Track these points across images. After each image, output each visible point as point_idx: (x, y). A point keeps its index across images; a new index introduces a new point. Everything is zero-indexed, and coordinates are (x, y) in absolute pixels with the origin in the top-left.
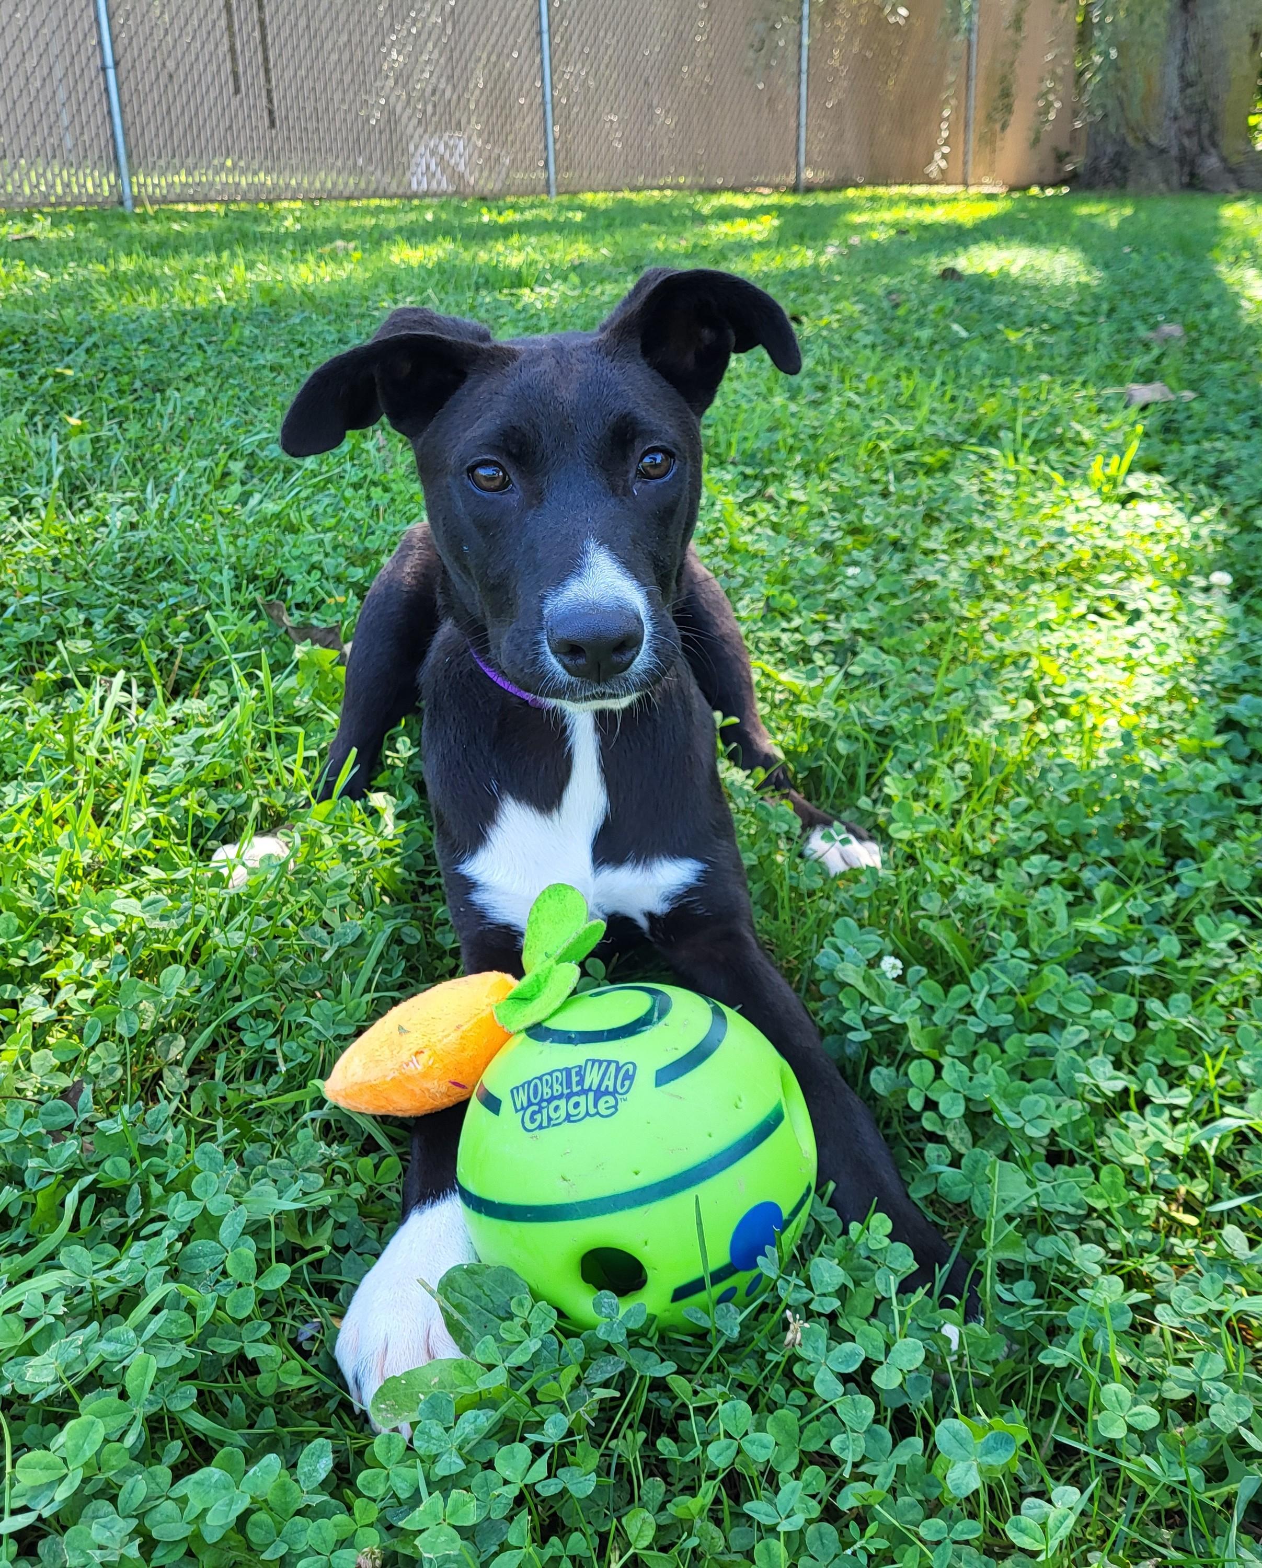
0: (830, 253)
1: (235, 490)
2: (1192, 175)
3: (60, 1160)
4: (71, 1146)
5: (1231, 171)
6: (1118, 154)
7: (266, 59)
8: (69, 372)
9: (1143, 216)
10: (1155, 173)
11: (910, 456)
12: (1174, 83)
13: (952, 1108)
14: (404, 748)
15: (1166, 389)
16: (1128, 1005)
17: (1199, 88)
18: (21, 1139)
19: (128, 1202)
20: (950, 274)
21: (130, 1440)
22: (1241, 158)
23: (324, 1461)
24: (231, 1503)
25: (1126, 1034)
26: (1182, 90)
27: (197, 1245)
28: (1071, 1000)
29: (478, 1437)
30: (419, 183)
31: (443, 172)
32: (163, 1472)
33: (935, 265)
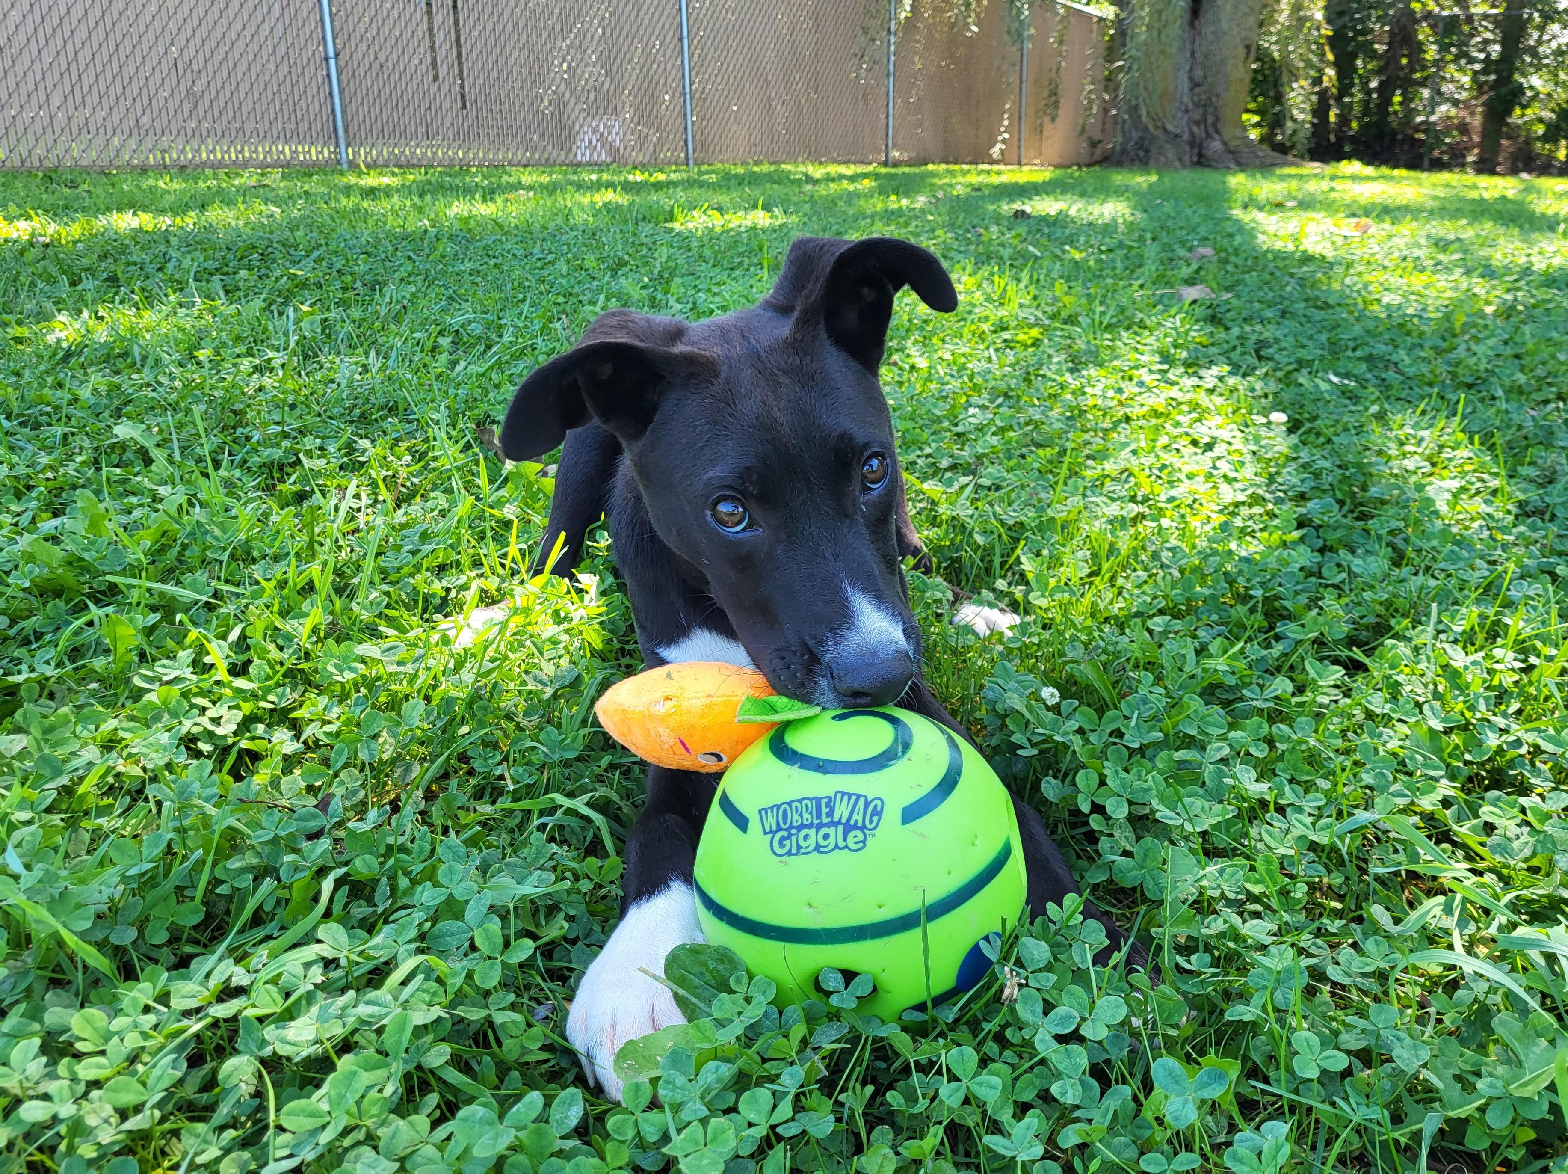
0: (921, 200)
1: (444, 358)
2: (1200, 155)
3: (313, 857)
4: (325, 843)
5: (1231, 152)
6: (1142, 139)
7: (459, 54)
8: (299, 273)
9: (1166, 180)
10: (1171, 154)
11: (1007, 335)
12: (1186, 84)
13: (1119, 811)
14: (604, 540)
15: (1208, 290)
16: (1260, 727)
17: (1204, 88)
18: (275, 841)
19: (377, 893)
20: (1020, 215)
21: (389, 1090)
22: (1237, 143)
23: (575, 1109)
24: (497, 1137)
25: (1260, 752)
26: (1192, 89)
27: (445, 925)
28: (1207, 723)
29: (720, 1086)
30: (583, 155)
31: (602, 146)
32: (421, 1120)
33: (1007, 208)
